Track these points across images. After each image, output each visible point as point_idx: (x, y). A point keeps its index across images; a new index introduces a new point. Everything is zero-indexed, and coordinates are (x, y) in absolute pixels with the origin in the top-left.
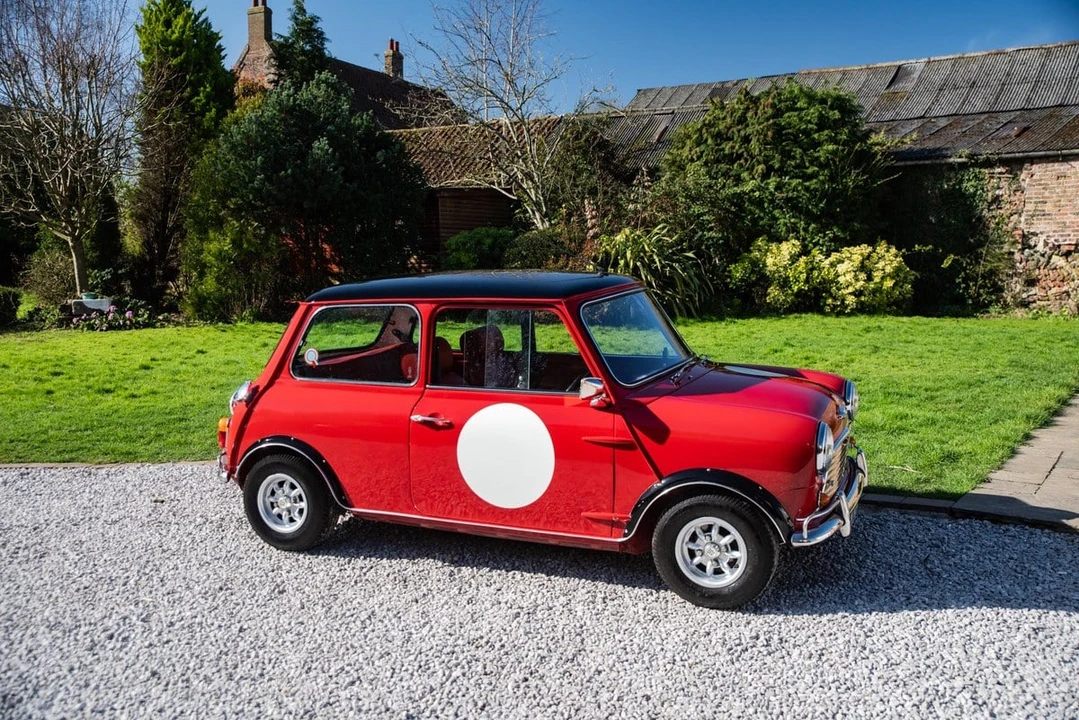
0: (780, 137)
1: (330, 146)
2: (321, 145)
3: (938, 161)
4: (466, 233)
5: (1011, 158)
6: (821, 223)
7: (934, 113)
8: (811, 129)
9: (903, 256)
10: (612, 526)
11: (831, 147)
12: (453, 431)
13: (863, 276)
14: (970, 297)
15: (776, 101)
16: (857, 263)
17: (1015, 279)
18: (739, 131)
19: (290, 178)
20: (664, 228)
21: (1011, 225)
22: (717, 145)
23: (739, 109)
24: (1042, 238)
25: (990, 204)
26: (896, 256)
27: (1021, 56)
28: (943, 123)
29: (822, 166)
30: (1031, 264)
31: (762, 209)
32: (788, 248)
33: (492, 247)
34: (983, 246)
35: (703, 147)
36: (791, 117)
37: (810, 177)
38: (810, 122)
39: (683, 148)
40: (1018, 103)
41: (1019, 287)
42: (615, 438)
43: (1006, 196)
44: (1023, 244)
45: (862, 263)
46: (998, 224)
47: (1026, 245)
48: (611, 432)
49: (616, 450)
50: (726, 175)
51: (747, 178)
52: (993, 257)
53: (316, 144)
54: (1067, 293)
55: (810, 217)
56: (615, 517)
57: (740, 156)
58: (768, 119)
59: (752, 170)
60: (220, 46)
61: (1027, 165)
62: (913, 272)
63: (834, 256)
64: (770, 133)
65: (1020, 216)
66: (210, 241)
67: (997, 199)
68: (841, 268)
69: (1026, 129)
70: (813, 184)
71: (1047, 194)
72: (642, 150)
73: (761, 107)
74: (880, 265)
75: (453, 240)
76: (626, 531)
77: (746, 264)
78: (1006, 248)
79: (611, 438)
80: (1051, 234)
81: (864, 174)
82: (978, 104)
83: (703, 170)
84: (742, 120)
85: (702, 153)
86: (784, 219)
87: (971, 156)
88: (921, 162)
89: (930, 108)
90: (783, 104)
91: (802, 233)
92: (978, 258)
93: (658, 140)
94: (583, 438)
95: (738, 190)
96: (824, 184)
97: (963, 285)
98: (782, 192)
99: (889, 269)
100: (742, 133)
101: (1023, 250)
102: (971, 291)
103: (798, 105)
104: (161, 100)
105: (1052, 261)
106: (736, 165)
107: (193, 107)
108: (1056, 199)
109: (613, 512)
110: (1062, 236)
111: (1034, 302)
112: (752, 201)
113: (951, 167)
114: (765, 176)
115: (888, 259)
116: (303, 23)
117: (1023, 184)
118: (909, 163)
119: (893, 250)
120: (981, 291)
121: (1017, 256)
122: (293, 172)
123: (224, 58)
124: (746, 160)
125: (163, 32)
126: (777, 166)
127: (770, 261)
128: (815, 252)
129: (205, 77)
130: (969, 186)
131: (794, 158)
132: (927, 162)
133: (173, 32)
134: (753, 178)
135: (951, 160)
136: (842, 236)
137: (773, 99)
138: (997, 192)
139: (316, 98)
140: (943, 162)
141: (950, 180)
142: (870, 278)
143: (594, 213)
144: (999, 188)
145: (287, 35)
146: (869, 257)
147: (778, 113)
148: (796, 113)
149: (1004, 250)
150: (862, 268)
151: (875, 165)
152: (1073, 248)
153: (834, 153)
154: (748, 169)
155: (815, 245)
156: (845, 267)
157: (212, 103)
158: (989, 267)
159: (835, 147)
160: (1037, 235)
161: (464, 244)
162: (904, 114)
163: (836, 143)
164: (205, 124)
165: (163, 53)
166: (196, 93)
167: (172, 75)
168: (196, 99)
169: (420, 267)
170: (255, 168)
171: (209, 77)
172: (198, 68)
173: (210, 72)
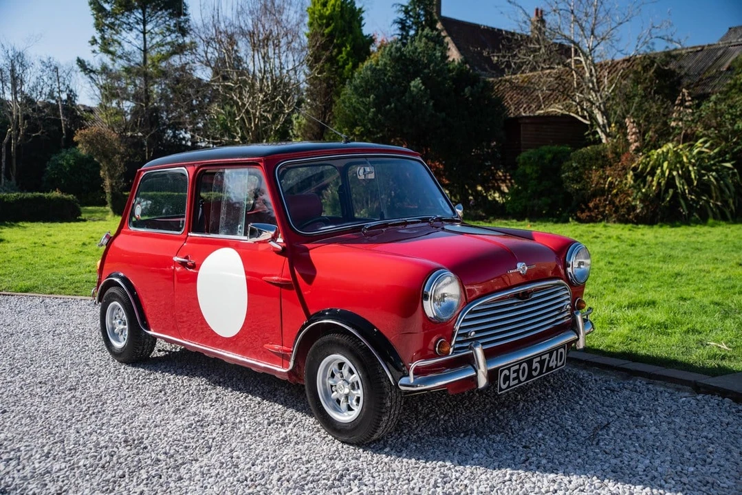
1: (423, 85)
2: (416, 83)
4: (533, 150)
19: (393, 110)
20: (705, 142)
33: (551, 161)
49: (282, 290)
53: (412, 83)
60: (362, 17)
72: (712, 78)
94: (263, 278)
104: (316, 58)
107: (338, 62)
122: (395, 105)
123: (363, 25)
125: (320, 10)
129: (346, 40)
133: (327, 10)
143: (634, 130)
145: (406, 4)
157: (350, 59)
164: (346, 74)
165: (320, 26)
166: (340, 52)
167: (324, 40)
168: (342, 57)
169: (506, 179)
170: (369, 103)
171: (350, 40)
172: (343, 34)
173: (351, 36)
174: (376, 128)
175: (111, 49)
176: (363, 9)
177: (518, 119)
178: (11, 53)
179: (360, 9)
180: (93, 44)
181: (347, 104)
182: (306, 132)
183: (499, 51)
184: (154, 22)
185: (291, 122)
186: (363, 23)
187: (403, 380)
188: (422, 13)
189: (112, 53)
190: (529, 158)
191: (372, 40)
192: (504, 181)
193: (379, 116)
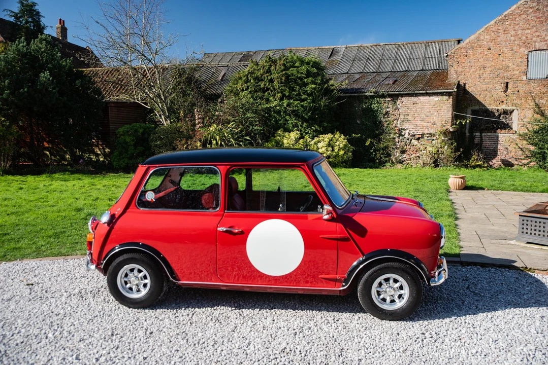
0: (288, 80)
1: (51, 76)
2: (45, 76)
3: (361, 94)
4: (128, 126)
5: (393, 94)
6: (309, 123)
7: (352, 71)
8: (303, 77)
9: (347, 139)
10: (336, 282)
11: (313, 86)
12: (244, 235)
13: (330, 149)
14: (377, 159)
15: (285, 62)
16: (327, 143)
17: (396, 150)
18: (267, 76)
19: (26, 94)
20: (233, 124)
21: (394, 125)
22: (256, 83)
23: (266, 65)
24: (408, 131)
25: (384, 115)
26: (344, 139)
27: (387, 47)
28: (357, 76)
29: (309, 95)
30: (403, 143)
31: (280, 115)
32: (294, 135)
33: (143, 134)
34: (381, 135)
35: (249, 84)
36: (293, 71)
37: (303, 100)
38: (302, 73)
39: (237, 84)
40: (389, 69)
41: (398, 154)
42: (339, 236)
43: (391, 112)
44: (399, 134)
45: (329, 142)
46: (388, 124)
47: (400, 135)
48: (335, 233)
49: (339, 242)
50: (261, 98)
51: (273, 100)
52: (386, 140)
53: (42, 74)
54: (418, 156)
55: (304, 120)
56: (338, 277)
57: (268, 89)
58: (282, 71)
59: (275, 96)
61: (400, 97)
62: (352, 147)
63: (316, 139)
64: (283, 78)
65: (398, 121)
67: (387, 113)
68: (320, 145)
69: (396, 81)
70: (305, 104)
71: (409, 111)
72: (213, 84)
73: (278, 65)
74: (338, 143)
75: (121, 130)
76: (344, 284)
77: (274, 143)
78: (392, 136)
79: (336, 236)
80: (411, 129)
81: (329, 99)
82: (371, 68)
83: (249, 95)
84: (269, 71)
85: (248, 87)
86: (291, 121)
87: (376, 93)
88: (353, 95)
89: (350, 69)
90: (288, 64)
91: (300, 128)
92: (380, 140)
93: (222, 80)
94: (320, 236)
95: (268, 106)
96: (310, 104)
97: (374, 153)
98: (291, 108)
99: (341, 145)
100: (269, 78)
101: (399, 136)
102: (378, 156)
103: (296, 65)
105: (412, 142)
106: (266, 93)
108: (413, 114)
109: (337, 274)
110: (416, 130)
111: (405, 161)
112: (275, 112)
113: (367, 97)
114: (281, 99)
115: (341, 141)
116: (27, 6)
117: (398, 106)
118: (347, 95)
119: (343, 136)
120: (382, 156)
121: (397, 140)
122: (28, 90)
124: (272, 91)
126: (287, 94)
127: (285, 141)
128: (307, 137)
130: (375, 106)
131: (295, 91)
132: (356, 95)
134: (276, 100)
135: (367, 94)
136: (319, 129)
137: (284, 61)
138: (387, 110)
139: (40, 49)
140: (363, 95)
141: (366, 103)
142: (333, 150)
143: (200, 116)
144: (388, 108)
146: (331, 140)
147: (286, 69)
148: (296, 69)
149: (391, 137)
150: (329, 145)
151: (333, 95)
152: (420, 136)
153: (314, 89)
154: (272, 96)
155: (306, 133)
156: (322, 144)
158: (385, 145)
159: (315, 86)
160: (405, 130)
161: (128, 132)
162: (338, 71)
163: (315, 84)
169: (98, 144)
174: (7, 106)
177: (107, 103)
192: (97, 146)
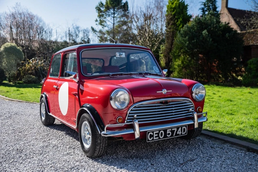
2: (205, 32)
19: (195, 43)
53: (203, 32)
66: (176, 62)
104: (169, 24)
107: (177, 25)
109: (75, 118)
125: (171, 6)
129: (180, 16)
133: (174, 5)
157: (181, 23)
164: (179, 29)
165: (171, 11)
166: (178, 21)
167: (171, 17)
168: (178, 23)
170: (186, 40)
171: (182, 16)
172: (179, 14)
173: (182, 15)
174: (189, 50)
175: (103, 24)
176: (188, 5)
178: (75, 27)
179: (187, 5)
180: (96, 21)
181: (178, 41)
182: (165, 52)
183: (244, 18)
184: (117, 14)
185: (160, 48)
186: (188, 10)
187: (103, 132)
188: (211, 5)
189: (103, 25)
190: (253, 62)
191: (191, 17)
193: (191, 45)
